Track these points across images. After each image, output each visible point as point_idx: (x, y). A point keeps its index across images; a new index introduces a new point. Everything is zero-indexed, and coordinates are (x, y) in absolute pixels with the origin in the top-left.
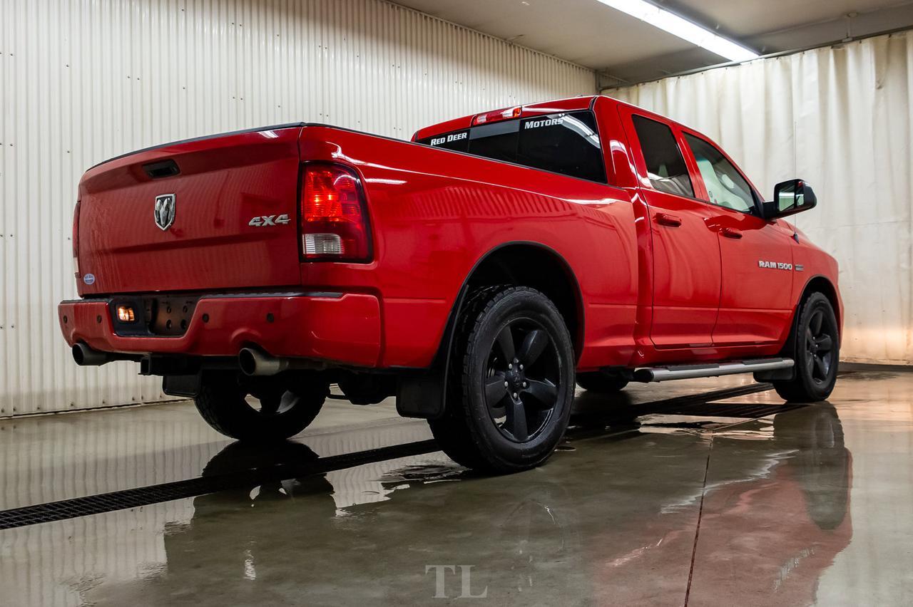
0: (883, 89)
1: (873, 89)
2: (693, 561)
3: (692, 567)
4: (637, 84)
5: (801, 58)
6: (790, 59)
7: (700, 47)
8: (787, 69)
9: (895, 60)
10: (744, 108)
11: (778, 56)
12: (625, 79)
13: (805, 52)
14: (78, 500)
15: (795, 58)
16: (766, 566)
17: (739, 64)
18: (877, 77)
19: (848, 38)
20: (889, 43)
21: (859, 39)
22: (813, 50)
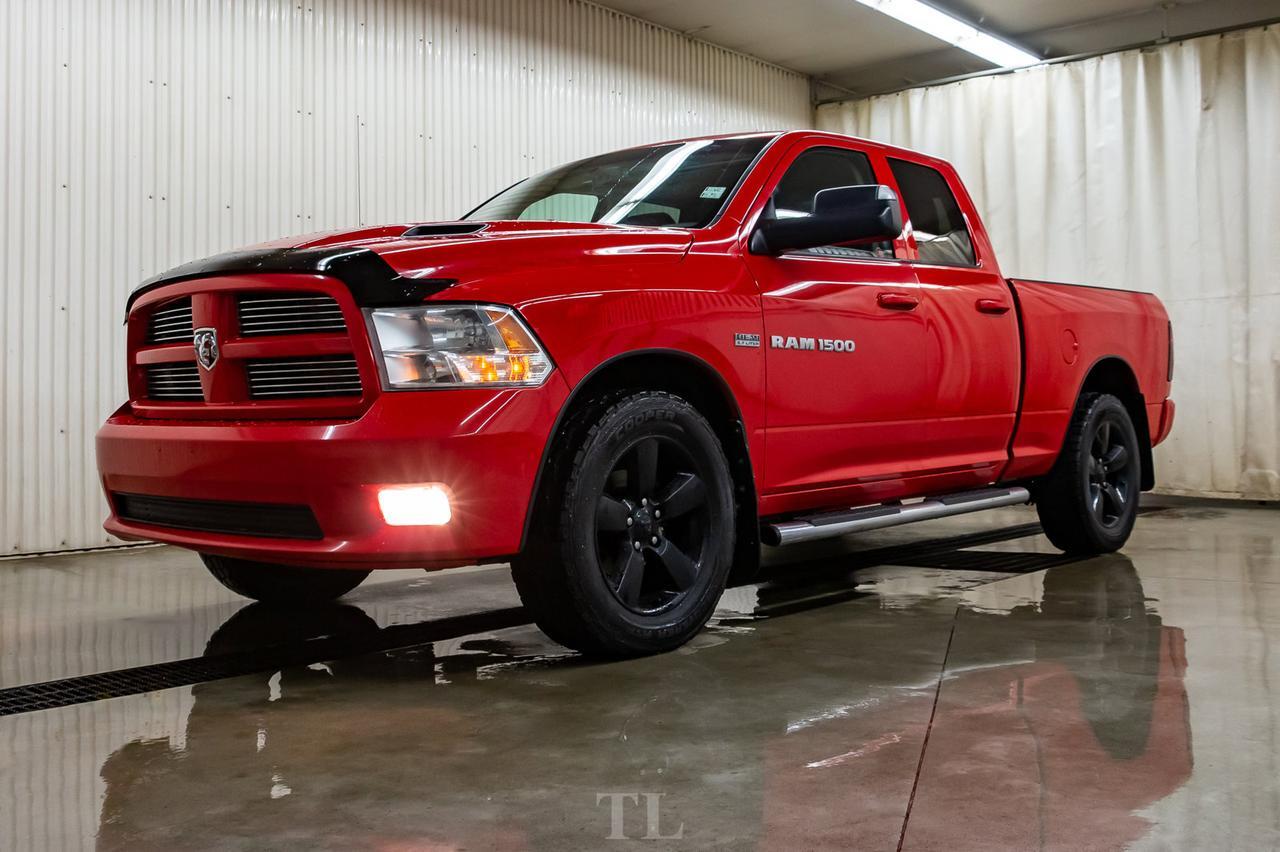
0: (1211, 111)
1: (1199, 110)
2: (918, 775)
3: (916, 783)
4: (869, 97)
5: (1098, 65)
6: (1083, 66)
7: (957, 47)
8: (1078, 81)
9: (1229, 69)
10: (1019, 133)
11: (1065, 62)
12: (852, 89)
13: (1104, 57)
14: (84, 678)
15: (1090, 65)
16: (1016, 782)
17: (1011, 72)
18: (1203, 93)
19: (1163, 37)
20: (1221, 46)
21: (1179, 39)
22: (1114, 54)
